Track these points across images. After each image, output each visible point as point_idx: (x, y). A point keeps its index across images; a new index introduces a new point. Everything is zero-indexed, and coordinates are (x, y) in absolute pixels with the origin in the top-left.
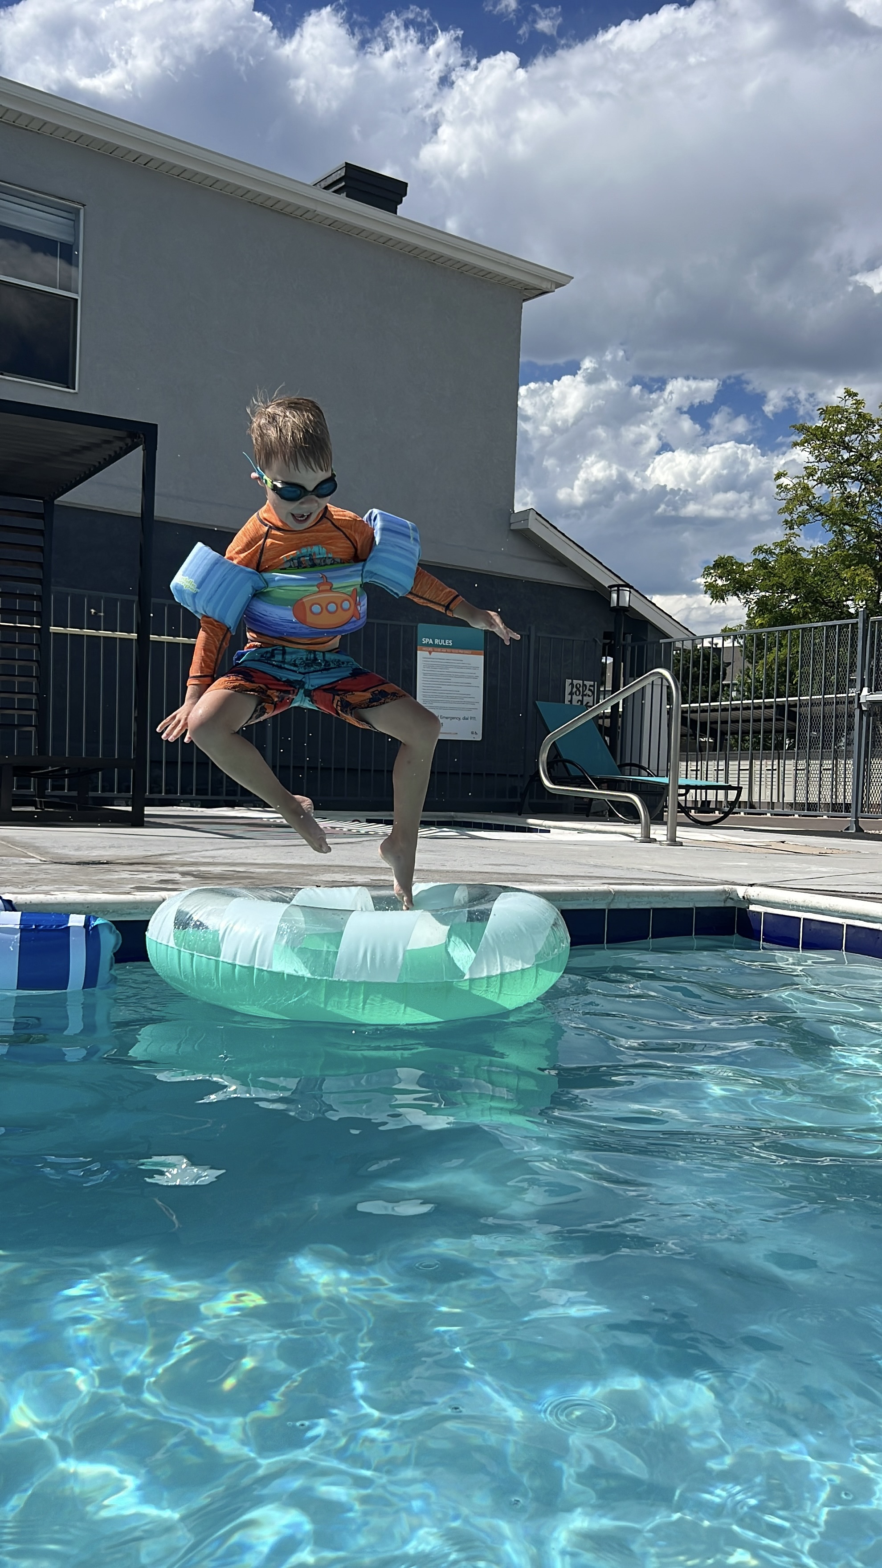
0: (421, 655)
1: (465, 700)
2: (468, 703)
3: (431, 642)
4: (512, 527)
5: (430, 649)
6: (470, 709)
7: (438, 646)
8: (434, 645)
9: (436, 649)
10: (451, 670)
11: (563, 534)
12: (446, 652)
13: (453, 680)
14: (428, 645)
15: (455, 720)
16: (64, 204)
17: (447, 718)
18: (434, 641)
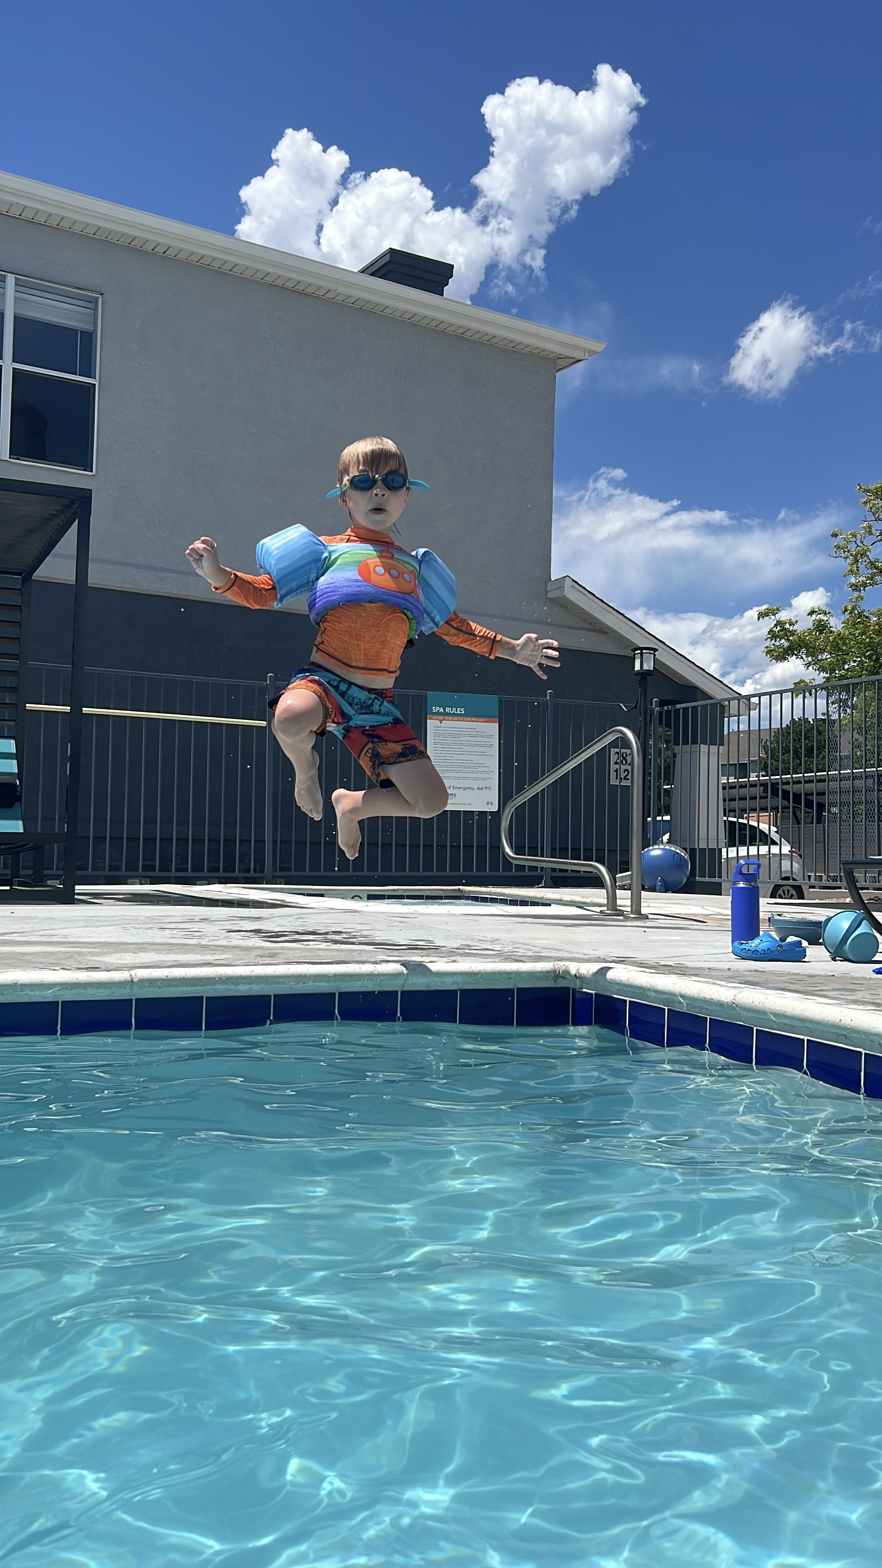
0: (431, 724)
1: (479, 769)
2: (482, 772)
3: (442, 710)
4: (549, 596)
5: (441, 718)
6: (485, 779)
7: (449, 714)
8: (445, 714)
9: (447, 718)
10: (463, 738)
11: (602, 601)
12: (458, 720)
13: (466, 748)
14: (438, 713)
15: (469, 790)
16: (83, 294)
17: (460, 788)
18: (445, 710)
